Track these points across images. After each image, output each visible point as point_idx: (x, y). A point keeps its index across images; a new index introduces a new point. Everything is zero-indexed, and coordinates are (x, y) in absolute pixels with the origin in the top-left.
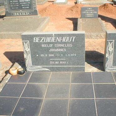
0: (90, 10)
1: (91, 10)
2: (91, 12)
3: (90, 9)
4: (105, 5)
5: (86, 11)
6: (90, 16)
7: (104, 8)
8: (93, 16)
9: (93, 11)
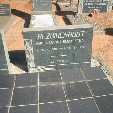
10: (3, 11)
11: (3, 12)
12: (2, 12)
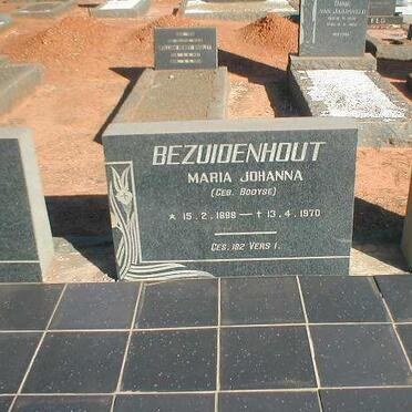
0: (186, 41)
1: (191, 41)
2: (193, 48)
3: (185, 34)
4: (263, 20)
5: (172, 44)
6: (187, 61)
7: (260, 31)
8: (199, 61)
9: (197, 43)
10: (191, 51)
11: (191, 55)
12: (186, 55)
